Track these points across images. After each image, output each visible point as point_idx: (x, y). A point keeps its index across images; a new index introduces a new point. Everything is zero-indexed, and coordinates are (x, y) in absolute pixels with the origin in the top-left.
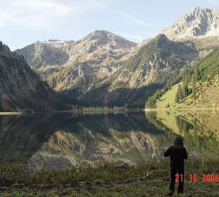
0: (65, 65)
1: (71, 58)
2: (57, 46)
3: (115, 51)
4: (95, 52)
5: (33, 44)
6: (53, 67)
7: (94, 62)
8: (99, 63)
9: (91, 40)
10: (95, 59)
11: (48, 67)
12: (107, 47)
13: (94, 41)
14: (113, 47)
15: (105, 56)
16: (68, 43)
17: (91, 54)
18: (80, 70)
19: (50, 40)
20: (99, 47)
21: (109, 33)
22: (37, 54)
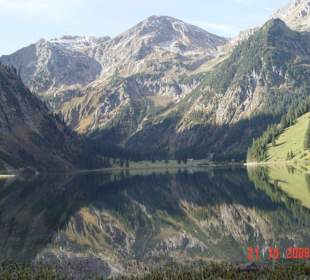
0: (94, 84)
1: (105, 70)
2: (77, 48)
3: (186, 54)
4: (149, 58)
5: (33, 46)
6: (72, 87)
7: (148, 76)
8: (157, 77)
9: (141, 34)
10: (150, 70)
11: (63, 88)
12: (172, 48)
13: (146, 37)
14: (182, 47)
15: (168, 65)
16: (99, 41)
17: (142, 61)
18: (122, 92)
19: (65, 38)
20: (156, 48)
21: (174, 20)
22: (40, 64)
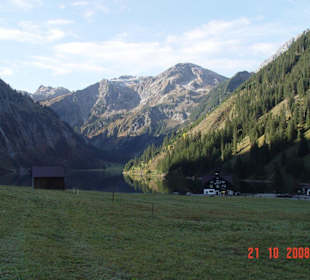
0: (133, 111)
1: (143, 101)
2: (128, 85)
3: (198, 90)
4: (172, 93)
5: (98, 84)
6: (120, 112)
7: (167, 106)
8: (173, 107)
9: (169, 76)
10: (170, 102)
11: (113, 112)
12: (189, 86)
13: (172, 78)
14: (196, 85)
15: (182, 99)
17: (166, 96)
19: (122, 77)
20: (178, 86)
21: (194, 66)
22: (101, 96)
